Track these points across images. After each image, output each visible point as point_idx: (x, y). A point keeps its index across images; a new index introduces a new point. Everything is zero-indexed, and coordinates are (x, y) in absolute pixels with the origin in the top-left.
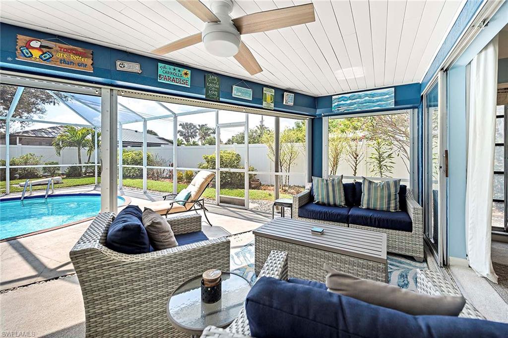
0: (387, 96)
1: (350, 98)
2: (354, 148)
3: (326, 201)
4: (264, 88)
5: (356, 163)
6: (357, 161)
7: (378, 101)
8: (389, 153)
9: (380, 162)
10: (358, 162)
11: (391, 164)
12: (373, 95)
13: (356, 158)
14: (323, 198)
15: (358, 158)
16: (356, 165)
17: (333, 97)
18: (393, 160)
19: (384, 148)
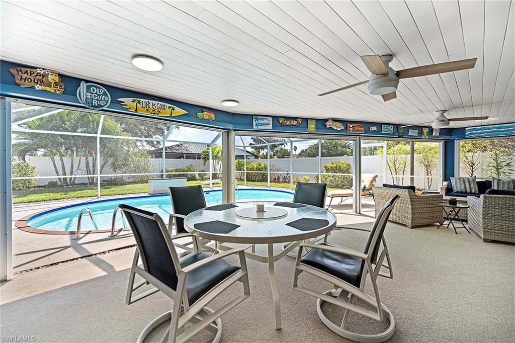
0: (512, 128)
1: (480, 129)
2: (470, 159)
3: (464, 191)
4: (423, 128)
5: (472, 170)
6: (473, 168)
7: (503, 131)
8: (507, 162)
9: (498, 169)
10: (474, 170)
11: (510, 171)
12: (500, 128)
13: (472, 167)
14: (461, 189)
15: (474, 166)
16: (473, 172)
17: (466, 129)
18: (512, 168)
19: (502, 158)
